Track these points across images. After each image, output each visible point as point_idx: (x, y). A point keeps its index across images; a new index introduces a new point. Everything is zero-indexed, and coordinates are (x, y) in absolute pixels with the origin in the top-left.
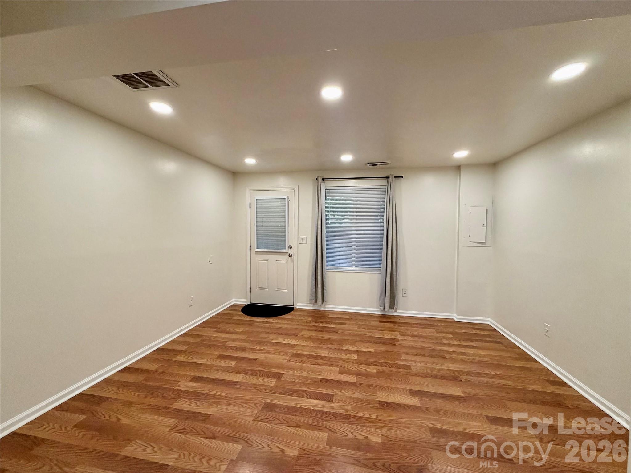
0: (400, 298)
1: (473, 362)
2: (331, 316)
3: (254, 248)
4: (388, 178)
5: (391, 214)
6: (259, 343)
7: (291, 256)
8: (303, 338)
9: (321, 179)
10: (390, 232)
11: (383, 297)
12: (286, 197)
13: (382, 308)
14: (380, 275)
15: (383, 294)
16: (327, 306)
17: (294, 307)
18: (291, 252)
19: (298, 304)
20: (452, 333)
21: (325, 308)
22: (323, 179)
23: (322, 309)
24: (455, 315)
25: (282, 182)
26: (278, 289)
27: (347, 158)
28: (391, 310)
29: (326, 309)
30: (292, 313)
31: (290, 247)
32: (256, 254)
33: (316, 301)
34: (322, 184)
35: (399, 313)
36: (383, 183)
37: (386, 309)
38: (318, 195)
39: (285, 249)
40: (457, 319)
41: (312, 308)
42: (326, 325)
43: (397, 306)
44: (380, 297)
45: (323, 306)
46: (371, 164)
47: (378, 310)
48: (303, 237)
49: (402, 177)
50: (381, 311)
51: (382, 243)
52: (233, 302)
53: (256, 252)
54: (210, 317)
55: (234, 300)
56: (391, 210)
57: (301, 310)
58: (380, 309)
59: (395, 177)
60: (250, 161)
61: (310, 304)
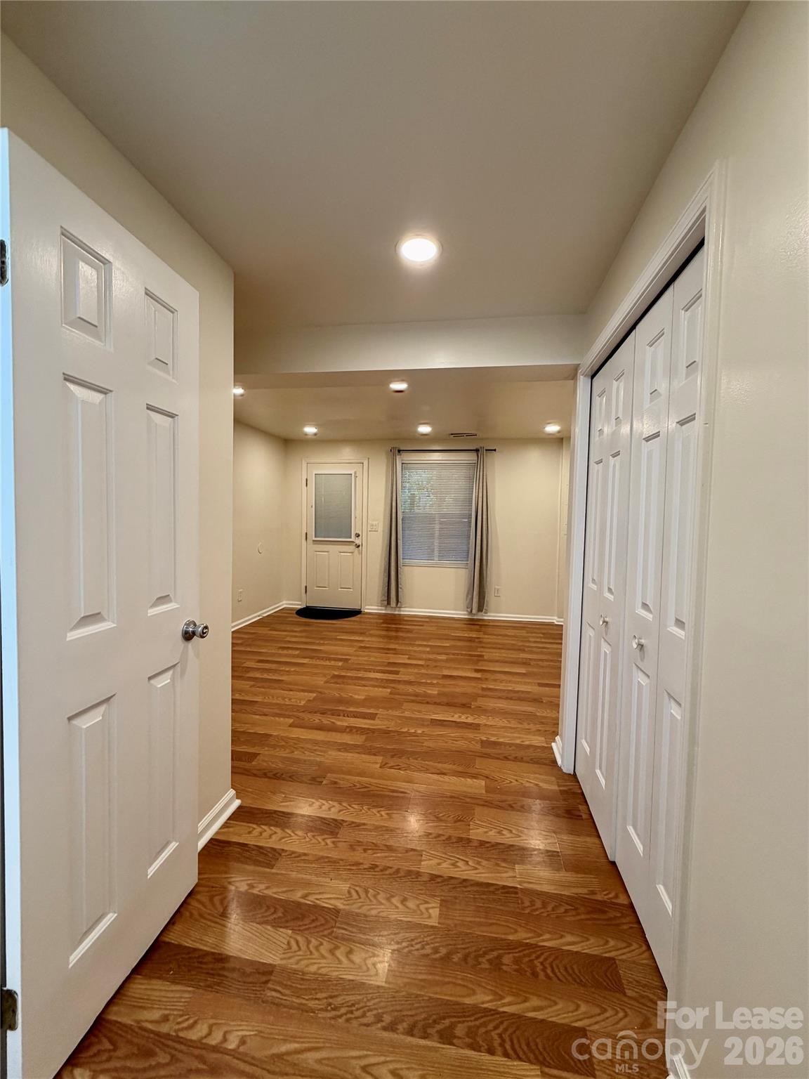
0: (491, 599)
1: (550, 654)
2: (405, 619)
3: (312, 536)
4: (477, 451)
5: (481, 495)
6: (322, 639)
7: (359, 546)
8: (372, 635)
9: (397, 451)
10: (479, 518)
11: (470, 596)
12: (352, 472)
13: (469, 610)
14: (467, 570)
15: (471, 592)
16: (402, 609)
17: (362, 610)
18: (358, 541)
19: (367, 607)
20: (543, 634)
21: (400, 611)
22: (399, 451)
23: (396, 613)
24: (556, 618)
25: (347, 453)
26: (342, 588)
27: (424, 429)
28: (480, 613)
29: (402, 613)
30: (359, 616)
31: (358, 536)
32: (314, 544)
33: (389, 603)
34: (398, 457)
35: (490, 616)
36: (472, 457)
37: (474, 611)
38: (393, 471)
39: (351, 538)
40: (557, 621)
41: (384, 612)
42: (401, 626)
43: (487, 606)
44: (467, 596)
45: (398, 609)
46: (455, 435)
47: (466, 613)
48: (374, 523)
49: (495, 450)
50: (468, 615)
51: (469, 531)
52: (283, 605)
53: (314, 541)
54: (258, 618)
55: (284, 602)
56: (481, 490)
57: (370, 614)
58: (467, 611)
59: (486, 450)
60: (310, 430)
61: (381, 606)
